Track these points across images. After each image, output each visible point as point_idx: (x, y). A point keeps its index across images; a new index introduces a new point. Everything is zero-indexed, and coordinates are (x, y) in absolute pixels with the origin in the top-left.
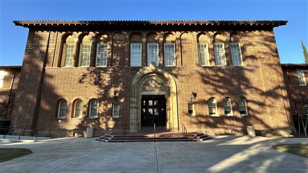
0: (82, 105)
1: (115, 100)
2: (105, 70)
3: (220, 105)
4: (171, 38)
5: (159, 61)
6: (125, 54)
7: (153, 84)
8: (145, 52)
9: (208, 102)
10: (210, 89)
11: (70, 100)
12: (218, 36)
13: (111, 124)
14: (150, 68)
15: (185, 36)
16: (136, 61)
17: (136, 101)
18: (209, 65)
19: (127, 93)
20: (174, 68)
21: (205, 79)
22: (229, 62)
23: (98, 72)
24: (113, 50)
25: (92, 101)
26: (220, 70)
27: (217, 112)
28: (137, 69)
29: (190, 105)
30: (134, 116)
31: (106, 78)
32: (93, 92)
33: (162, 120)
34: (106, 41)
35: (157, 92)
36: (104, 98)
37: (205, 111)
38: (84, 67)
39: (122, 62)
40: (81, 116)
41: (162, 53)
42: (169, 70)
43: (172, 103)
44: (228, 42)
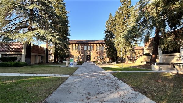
0: (77, 57)
1: (82, 56)
2: (80, 51)
3: (99, 57)
4: (92, 45)
5: (89, 49)
6: (84, 48)
7: (88, 53)
8: (87, 48)
9: (97, 57)
10: (98, 54)
11: (75, 56)
12: (100, 45)
13: (82, 60)
14: (88, 51)
15: (94, 45)
16: (85, 49)
17: (86, 56)
18: (98, 50)
19: (84, 55)
20: (92, 51)
21: (97, 53)
22: (102, 50)
23: (79, 51)
24: (82, 47)
25: (79, 56)
26: (100, 51)
27: (99, 58)
28: (86, 51)
29: (94, 57)
30: (85, 59)
31: (81, 52)
32: (79, 55)
33: (90, 60)
34: (80, 45)
35: (89, 55)
36: (80, 56)
37: (97, 58)
38: (77, 50)
39: (83, 49)
40: (77, 58)
41: (90, 48)
42: (91, 51)
43: (91, 57)
44: (102, 46)
